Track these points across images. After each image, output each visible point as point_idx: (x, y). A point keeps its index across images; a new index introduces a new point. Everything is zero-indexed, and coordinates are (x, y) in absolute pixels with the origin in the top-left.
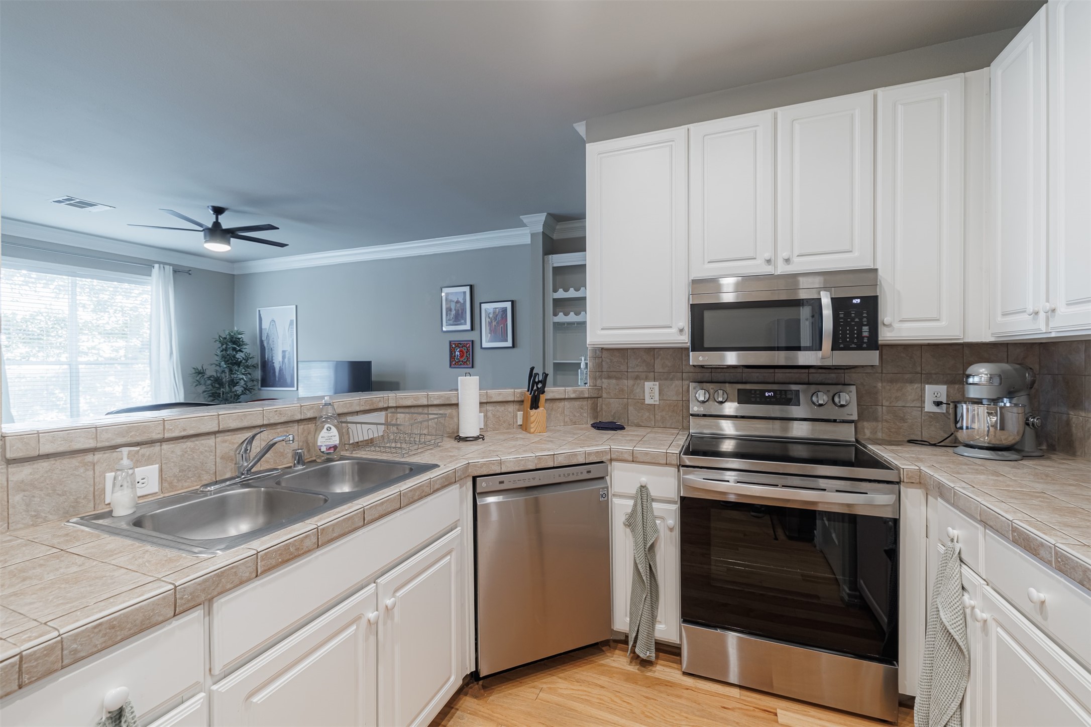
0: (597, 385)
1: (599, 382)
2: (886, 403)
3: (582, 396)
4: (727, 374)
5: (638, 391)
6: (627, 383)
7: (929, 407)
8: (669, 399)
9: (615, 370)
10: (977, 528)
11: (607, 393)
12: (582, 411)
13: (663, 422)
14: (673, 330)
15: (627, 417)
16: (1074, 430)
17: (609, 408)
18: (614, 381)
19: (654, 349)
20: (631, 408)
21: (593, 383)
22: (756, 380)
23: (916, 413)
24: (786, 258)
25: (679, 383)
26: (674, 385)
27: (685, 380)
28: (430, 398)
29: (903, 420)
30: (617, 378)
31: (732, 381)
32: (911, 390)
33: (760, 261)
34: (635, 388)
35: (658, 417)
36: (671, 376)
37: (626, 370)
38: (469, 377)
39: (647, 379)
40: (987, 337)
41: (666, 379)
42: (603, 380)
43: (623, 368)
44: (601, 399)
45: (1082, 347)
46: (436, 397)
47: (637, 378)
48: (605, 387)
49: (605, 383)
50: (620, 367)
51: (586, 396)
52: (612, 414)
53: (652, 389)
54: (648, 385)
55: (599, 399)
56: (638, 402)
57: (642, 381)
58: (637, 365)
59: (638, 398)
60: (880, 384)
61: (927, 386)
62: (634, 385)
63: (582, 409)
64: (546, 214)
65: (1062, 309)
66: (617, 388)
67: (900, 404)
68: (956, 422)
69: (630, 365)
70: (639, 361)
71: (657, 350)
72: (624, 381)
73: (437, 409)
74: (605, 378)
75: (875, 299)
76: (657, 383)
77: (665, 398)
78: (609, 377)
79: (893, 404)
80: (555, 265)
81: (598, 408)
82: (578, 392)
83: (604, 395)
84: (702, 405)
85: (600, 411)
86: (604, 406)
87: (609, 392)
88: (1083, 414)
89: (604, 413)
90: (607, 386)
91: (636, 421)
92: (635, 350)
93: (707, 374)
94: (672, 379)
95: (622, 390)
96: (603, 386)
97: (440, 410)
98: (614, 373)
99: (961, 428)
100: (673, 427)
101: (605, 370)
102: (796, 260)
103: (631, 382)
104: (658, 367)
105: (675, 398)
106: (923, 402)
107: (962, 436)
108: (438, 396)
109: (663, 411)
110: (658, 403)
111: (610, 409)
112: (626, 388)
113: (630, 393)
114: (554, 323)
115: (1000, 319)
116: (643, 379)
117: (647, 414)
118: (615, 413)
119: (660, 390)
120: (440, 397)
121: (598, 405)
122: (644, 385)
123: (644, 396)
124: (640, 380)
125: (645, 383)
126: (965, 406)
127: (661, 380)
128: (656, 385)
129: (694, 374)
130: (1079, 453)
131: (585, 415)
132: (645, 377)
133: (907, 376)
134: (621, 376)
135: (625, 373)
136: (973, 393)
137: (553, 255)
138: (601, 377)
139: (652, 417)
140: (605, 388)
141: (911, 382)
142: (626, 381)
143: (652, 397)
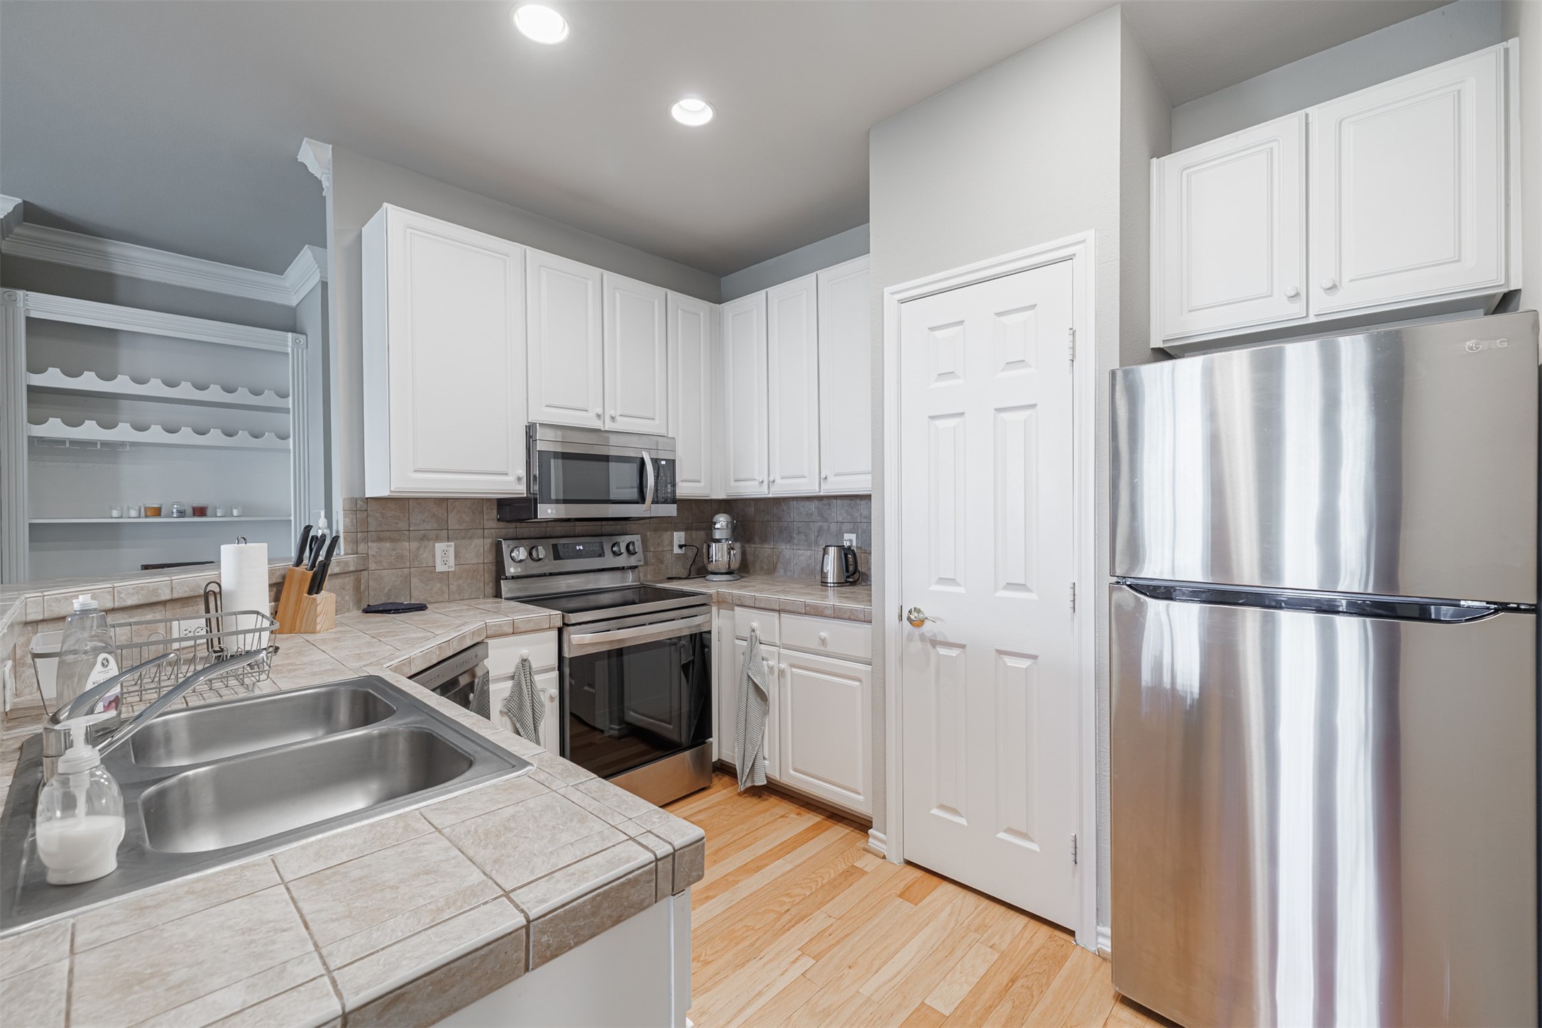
0: (360, 552)
1: (362, 547)
2: (652, 549)
3: (347, 569)
4: (532, 529)
5: (424, 556)
6: (408, 546)
7: (677, 550)
8: (467, 563)
9: (389, 529)
10: (774, 616)
11: (376, 563)
12: (344, 592)
13: (460, 593)
14: (510, 478)
15: (408, 592)
16: (748, 557)
17: (380, 584)
18: (388, 545)
19: (447, 499)
20: (415, 581)
21: (352, 550)
22: (558, 534)
23: (669, 556)
24: (613, 416)
25: (479, 542)
26: (473, 545)
27: (487, 538)
28: (119, 593)
29: (662, 562)
30: (392, 540)
31: (537, 536)
32: (666, 535)
33: (591, 414)
34: (421, 552)
35: (453, 588)
36: (470, 534)
37: (407, 528)
38: (244, 545)
39: (438, 539)
40: (722, 496)
41: (463, 538)
42: (370, 544)
43: (403, 525)
44: (367, 572)
45: (753, 503)
46: (131, 591)
47: (423, 538)
48: (374, 553)
49: (374, 547)
50: (397, 523)
51: (352, 568)
52: (386, 591)
53: (445, 552)
54: (440, 547)
55: (363, 572)
56: (425, 571)
57: (431, 542)
58: (424, 521)
59: (425, 565)
60: (648, 533)
61: (675, 533)
62: (418, 549)
63: (344, 589)
64: (19, 201)
65: (778, 481)
66: (394, 553)
67: (660, 549)
68: (709, 558)
69: (414, 521)
70: (426, 515)
71: (451, 500)
72: (404, 543)
73: (126, 616)
74: (372, 541)
75: (674, 461)
76: (453, 544)
77: (462, 563)
78: (380, 540)
79: (656, 550)
80: (34, 315)
81: (362, 586)
82: (342, 564)
83: (372, 566)
84: (519, 564)
85: (364, 591)
86: (371, 583)
87: (380, 562)
88: (754, 546)
89: (372, 593)
90: (377, 552)
91: (422, 597)
92: (420, 501)
93: (512, 530)
94: (471, 538)
95: (401, 557)
96: (369, 553)
97: (130, 617)
98: (388, 533)
99: (712, 561)
100: (473, 597)
101: (373, 530)
102: (618, 418)
103: (414, 545)
104: (453, 523)
105: (474, 561)
106: (673, 546)
107: (711, 567)
108: (134, 589)
109: (460, 578)
110: (453, 569)
111: (385, 584)
112: (407, 553)
113: (413, 561)
114: (32, 440)
115: (732, 483)
116: (432, 539)
117: (439, 585)
118: (390, 590)
119: (455, 553)
120: (138, 590)
121: (362, 582)
122: (434, 546)
123: (434, 562)
124: (428, 540)
125: (436, 544)
126: (714, 544)
127: (457, 539)
128: (451, 546)
129: (497, 530)
130: (751, 571)
131: (347, 598)
132: (434, 537)
133: (664, 525)
134: (398, 537)
135: (406, 532)
136: (717, 535)
137: (28, 293)
138: (366, 540)
139: (445, 588)
140: (373, 556)
141: (666, 530)
142: (407, 544)
143: (445, 562)
